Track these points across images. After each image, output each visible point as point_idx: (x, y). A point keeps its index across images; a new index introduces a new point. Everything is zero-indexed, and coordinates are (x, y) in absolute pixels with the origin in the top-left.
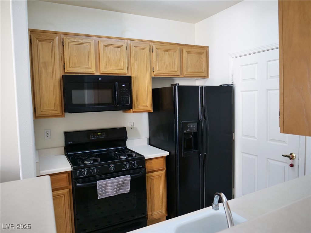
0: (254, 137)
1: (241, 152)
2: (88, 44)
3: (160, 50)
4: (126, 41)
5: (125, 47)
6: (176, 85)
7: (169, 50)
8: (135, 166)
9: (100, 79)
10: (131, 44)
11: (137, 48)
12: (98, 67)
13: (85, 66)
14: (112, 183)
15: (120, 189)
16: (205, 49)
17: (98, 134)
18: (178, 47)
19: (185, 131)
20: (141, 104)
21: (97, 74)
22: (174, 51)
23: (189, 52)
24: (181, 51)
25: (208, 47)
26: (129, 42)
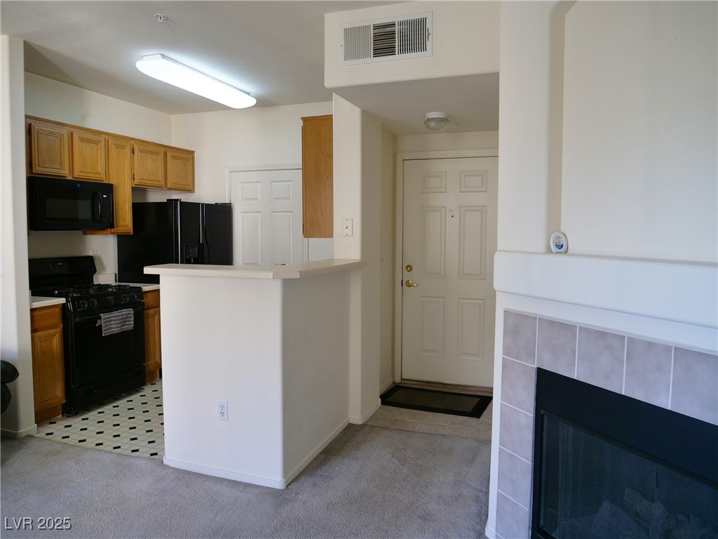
2: (61, 136)
3: (142, 151)
4: (103, 135)
5: (103, 143)
6: (178, 200)
7: (152, 153)
8: (134, 299)
9: (79, 185)
10: (110, 140)
11: (117, 146)
12: (72, 170)
13: (57, 166)
14: (117, 316)
15: (123, 325)
16: (191, 153)
17: (60, 264)
18: (162, 150)
20: (121, 223)
21: (70, 178)
22: (157, 154)
23: (174, 157)
24: (165, 154)
25: (194, 152)
26: (107, 137)
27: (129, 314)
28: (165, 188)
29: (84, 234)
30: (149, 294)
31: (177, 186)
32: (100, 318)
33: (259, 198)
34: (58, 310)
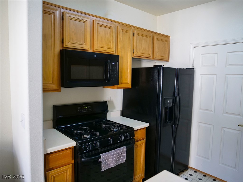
0: (211, 111)
1: (198, 122)
2: (85, 22)
3: (139, 35)
4: (115, 23)
5: (114, 28)
7: (145, 36)
8: (127, 137)
9: (95, 56)
10: (119, 27)
11: (124, 31)
12: (92, 45)
13: (81, 43)
14: (113, 155)
15: (118, 160)
16: (168, 37)
17: (85, 108)
18: (152, 35)
19: (166, 106)
20: (124, 81)
21: (91, 51)
22: (148, 37)
23: (158, 39)
24: (153, 37)
25: (170, 36)
26: (117, 24)
27: (123, 151)
28: (152, 59)
29: (103, 87)
30: (138, 131)
31: (159, 57)
32: (100, 157)
33: (216, 64)
34: (69, 151)
